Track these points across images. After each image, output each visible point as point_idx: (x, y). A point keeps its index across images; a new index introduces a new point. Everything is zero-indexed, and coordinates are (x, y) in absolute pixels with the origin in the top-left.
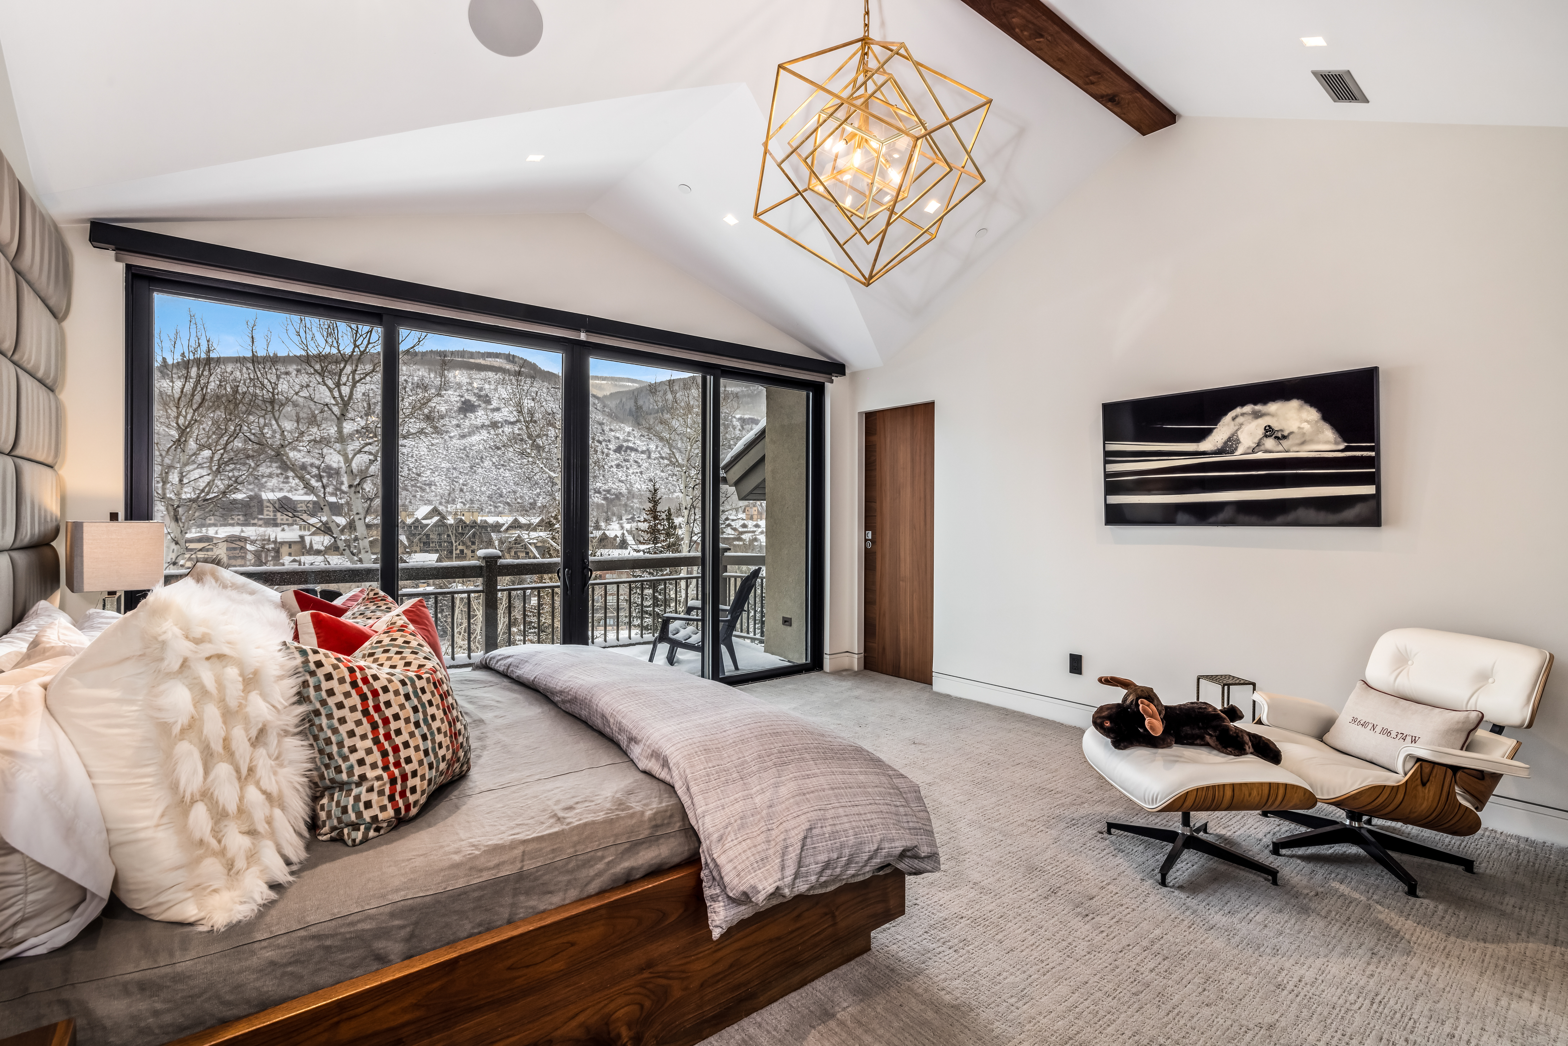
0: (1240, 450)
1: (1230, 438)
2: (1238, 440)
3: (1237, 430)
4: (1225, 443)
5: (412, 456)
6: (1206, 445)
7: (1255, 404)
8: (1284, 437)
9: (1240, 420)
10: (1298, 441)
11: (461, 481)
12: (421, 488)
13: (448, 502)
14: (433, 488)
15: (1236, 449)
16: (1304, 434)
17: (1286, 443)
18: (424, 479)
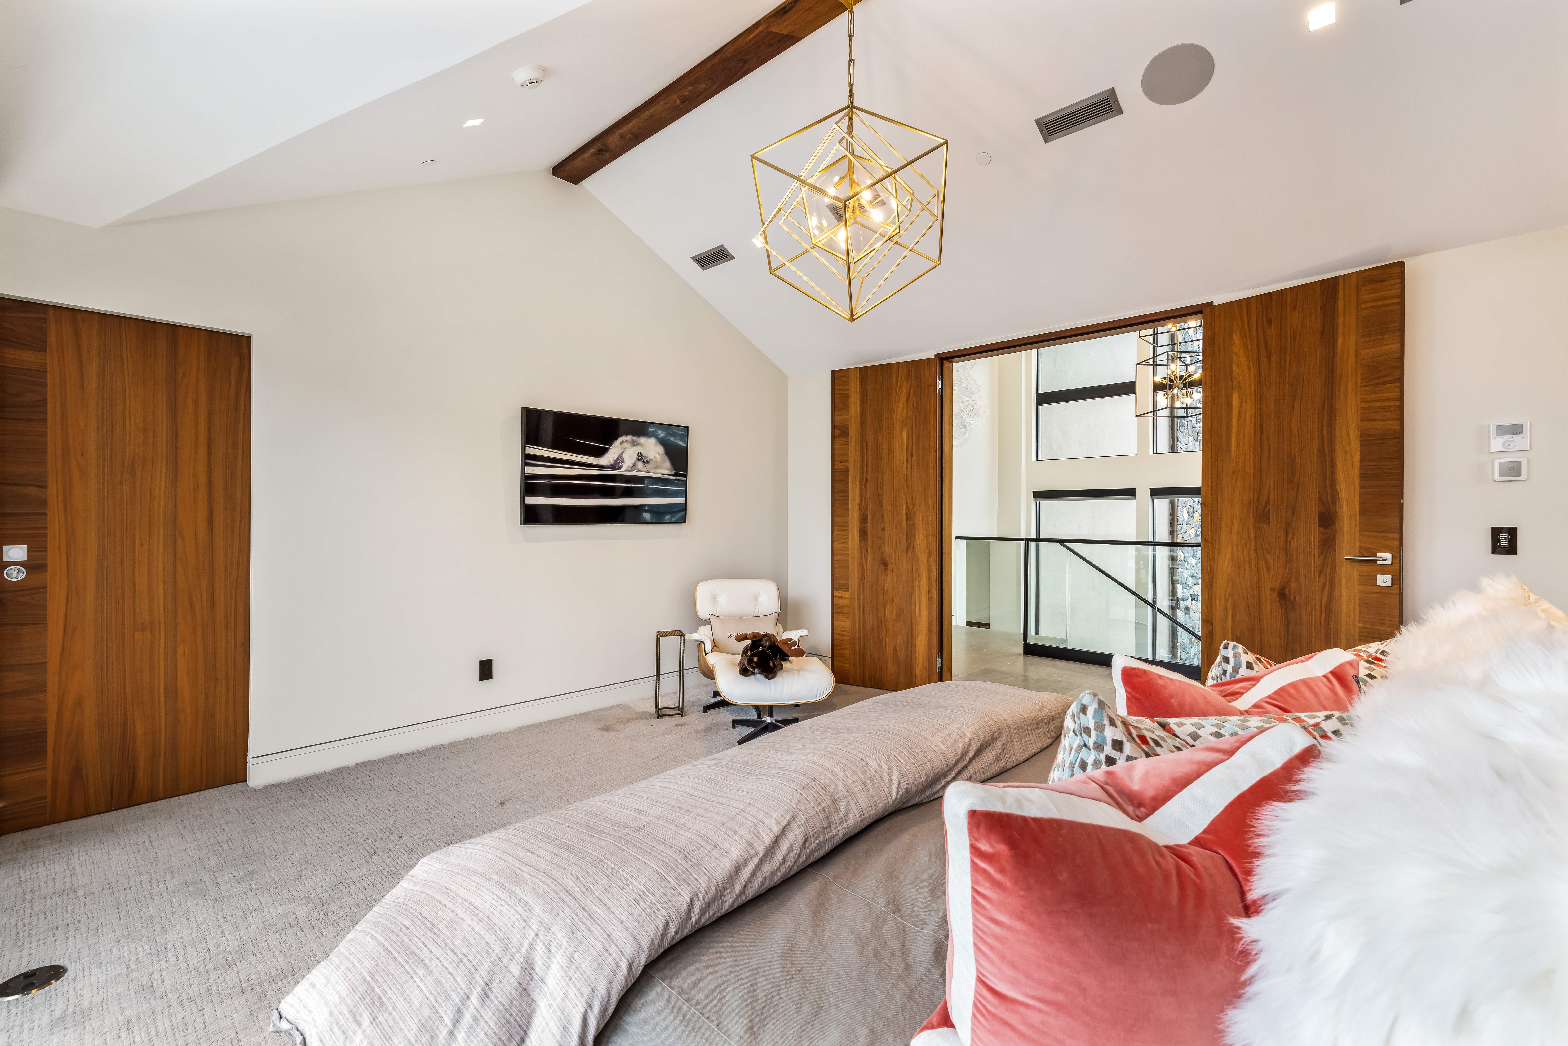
0: (624, 468)
1: (618, 457)
2: (623, 460)
3: (623, 452)
4: (616, 461)
6: (605, 460)
7: (634, 435)
8: (648, 462)
9: (625, 445)
10: (654, 466)
15: (622, 466)
16: (657, 461)
17: (648, 466)
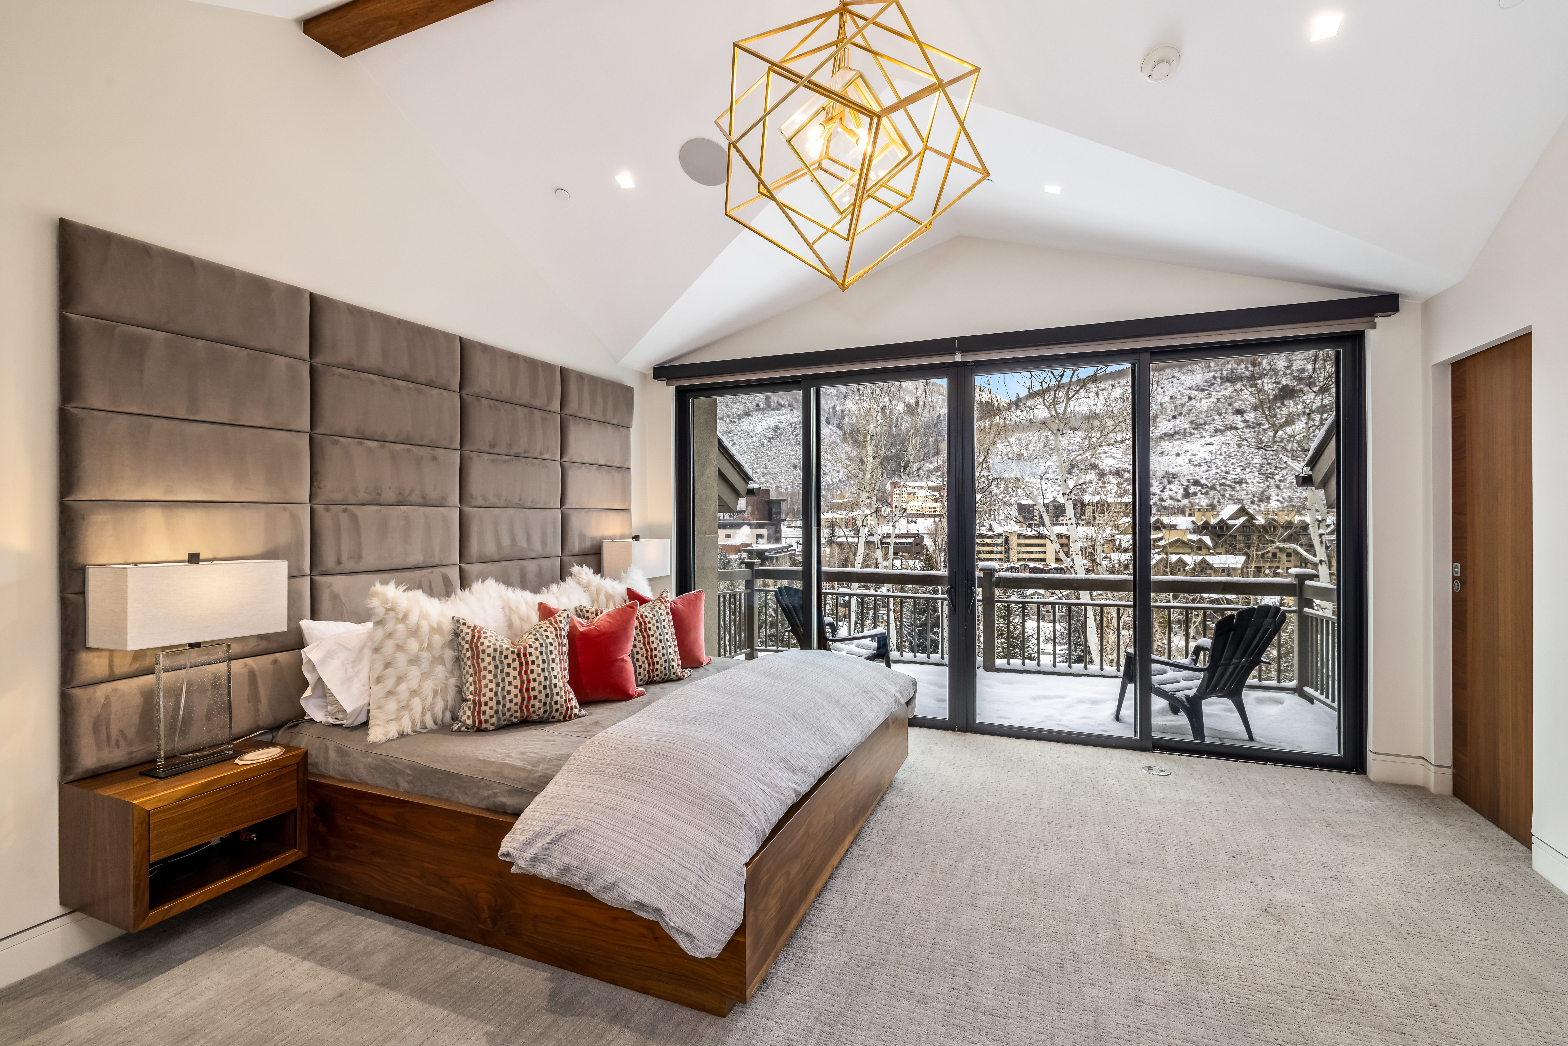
5: (1221, 454)
11: (1277, 477)
12: (1230, 486)
13: (1261, 500)
14: (1244, 486)
18: (1234, 477)
